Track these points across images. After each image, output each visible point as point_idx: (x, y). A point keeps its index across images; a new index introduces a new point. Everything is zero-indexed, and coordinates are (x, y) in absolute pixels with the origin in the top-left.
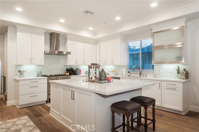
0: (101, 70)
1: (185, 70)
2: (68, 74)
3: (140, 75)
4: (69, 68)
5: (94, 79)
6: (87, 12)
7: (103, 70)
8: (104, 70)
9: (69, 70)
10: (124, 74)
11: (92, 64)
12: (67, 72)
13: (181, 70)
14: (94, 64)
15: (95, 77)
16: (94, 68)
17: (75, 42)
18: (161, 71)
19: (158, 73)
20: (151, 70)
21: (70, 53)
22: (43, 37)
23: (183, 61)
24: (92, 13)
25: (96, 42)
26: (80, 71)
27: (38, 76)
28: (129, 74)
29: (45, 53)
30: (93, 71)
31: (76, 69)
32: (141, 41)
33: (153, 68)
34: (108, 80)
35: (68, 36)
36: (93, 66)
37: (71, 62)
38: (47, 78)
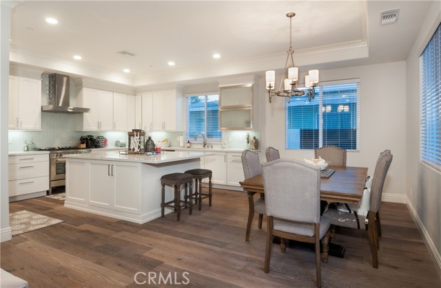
0: (146, 139)
1: (254, 138)
2: (84, 146)
3: (204, 146)
4: (86, 135)
5: (137, 150)
6: (124, 53)
7: (150, 138)
8: (152, 139)
9: (86, 139)
10: (181, 145)
11: (133, 130)
12: (83, 143)
13: (251, 138)
14: (137, 131)
15: (139, 147)
16: (137, 136)
17: (97, 91)
18: (230, 140)
19: (226, 142)
20: (218, 139)
21: (87, 110)
22: (40, 82)
23: (251, 127)
24: (132, 55)
25: (135, 92)
26: (106, 141)
27: (28, 150)
28: (188, 145)
29: (44, 109)
30: (135, 139)
31: (98, 137)
32: (206, 96)
33: (220, 135)
34: (157, 151)
35: (84, 80)
36: (135, 133)
37: (90, 126)
38: (49, 152)
